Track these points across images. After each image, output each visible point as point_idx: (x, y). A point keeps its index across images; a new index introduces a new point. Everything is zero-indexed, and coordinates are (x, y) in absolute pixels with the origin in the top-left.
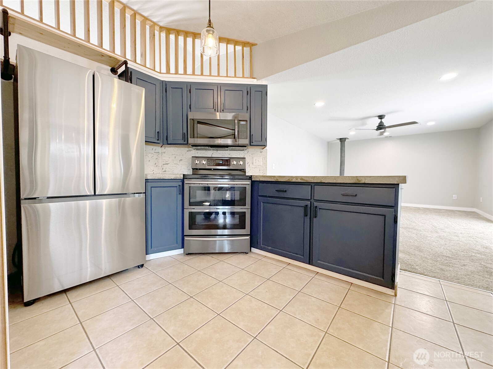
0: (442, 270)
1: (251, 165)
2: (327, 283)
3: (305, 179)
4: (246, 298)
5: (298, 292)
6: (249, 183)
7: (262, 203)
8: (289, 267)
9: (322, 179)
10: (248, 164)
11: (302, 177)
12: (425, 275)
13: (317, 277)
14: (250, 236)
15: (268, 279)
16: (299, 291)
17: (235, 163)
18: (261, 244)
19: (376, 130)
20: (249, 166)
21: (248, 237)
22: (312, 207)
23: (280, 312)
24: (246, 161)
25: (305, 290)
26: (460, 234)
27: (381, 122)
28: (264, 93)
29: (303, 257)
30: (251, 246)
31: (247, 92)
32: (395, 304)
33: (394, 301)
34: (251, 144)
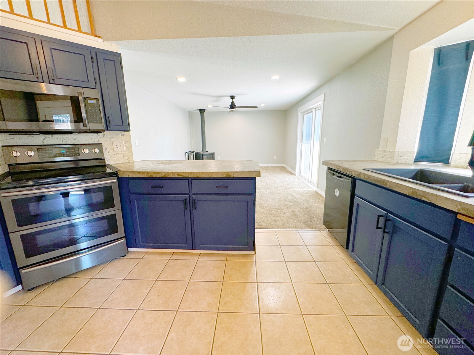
0: (275, 221)
1: (111, 152)
2: (209, 262)
3: (182, 175)
4: (137, 316)
5: (189, 282)
6: (115, 180)
7: (135, 201)
8: (174, 257)
9: (199, 175)
10: (106, 150)
11: (179, 173)
12: (268, 229)
13: (201, 258)
14: (125, 238)
15: (157, 280)
16: (189, 280)
17: (87, 151)
18: (141, 242)
19: (230, 108)
20: (108, 152)
21: (124, 240)
22: (191, 200)
23: (177, 312)
24: (103, 146)
25: (194, 278)
26: (280, 187)
27: (233, 102)
28: (118, 65)
29: (186, 245)
30: (128, 247)
31: (92, 58)
32: (255, 261)
33: (255, 259)
34: (108, 128)
